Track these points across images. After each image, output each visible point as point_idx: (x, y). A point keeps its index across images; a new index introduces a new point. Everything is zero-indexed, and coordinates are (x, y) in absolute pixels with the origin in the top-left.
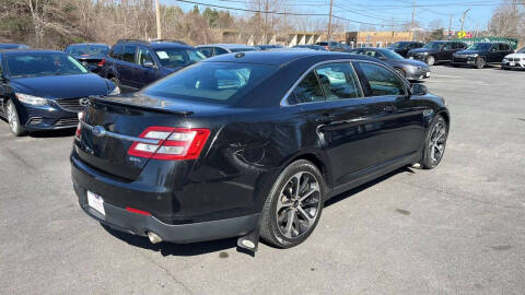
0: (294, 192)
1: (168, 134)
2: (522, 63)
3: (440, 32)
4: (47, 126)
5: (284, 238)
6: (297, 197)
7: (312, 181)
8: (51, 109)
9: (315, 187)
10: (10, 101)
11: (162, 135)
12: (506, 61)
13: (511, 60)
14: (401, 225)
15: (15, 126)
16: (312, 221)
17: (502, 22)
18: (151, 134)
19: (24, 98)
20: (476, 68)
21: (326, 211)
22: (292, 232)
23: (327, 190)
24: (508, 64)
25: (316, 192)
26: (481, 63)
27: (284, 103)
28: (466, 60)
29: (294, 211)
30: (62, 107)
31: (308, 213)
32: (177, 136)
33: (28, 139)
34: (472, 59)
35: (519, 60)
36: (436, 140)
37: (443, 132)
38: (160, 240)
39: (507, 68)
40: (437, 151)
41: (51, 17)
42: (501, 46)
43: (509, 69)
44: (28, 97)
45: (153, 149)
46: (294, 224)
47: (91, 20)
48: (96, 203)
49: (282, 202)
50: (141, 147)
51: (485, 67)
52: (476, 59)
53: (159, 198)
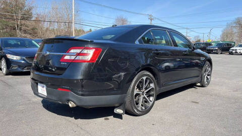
0: (142, 87)
1: (81, 50)
2: (238, 51)
3: (199, 41)
4: (20, 70)
5: (138, 110)
6: (144, 90)
7: (150, 82)
8: (23, 62)
9: (152, 85)
10: (3, 58)
11: (78, 51)
12: (230, 51)
13: (233, 50)
14: (195, 107)
15: (4, 70)
16: (151, 103)
17: (227, 36)
18: (72, 51)
19: (10, 56)
20: (217, 54)
21: (157, 102)
22: (141, 108)
23: (158, 89)
24: (232, 52)
25: (152, 88)
26: (220, 51)
27: (137, 42)
28: (212, 50)
29: (142, 97)
30: (28, 61)
31: (149, 99)
32: (85, 51)
33: (11, 76)
34: (215, 50)
35: (237, 50)
36: (207, 73)
37: (210, 69)
38: (75, 105)
39: (231, 53)
40: (207, 79)
41: (25, 32)
42: (228, 44)
43: (233, 54)
44: (12, 56)
45: (73, 58)
46: (142, 105)
47: (43, 35)
48: (42, 90)
49: (136, 91)
50: (67, 57)
51: (221, 53)
52: (217, 50)
53: (75, 81)
